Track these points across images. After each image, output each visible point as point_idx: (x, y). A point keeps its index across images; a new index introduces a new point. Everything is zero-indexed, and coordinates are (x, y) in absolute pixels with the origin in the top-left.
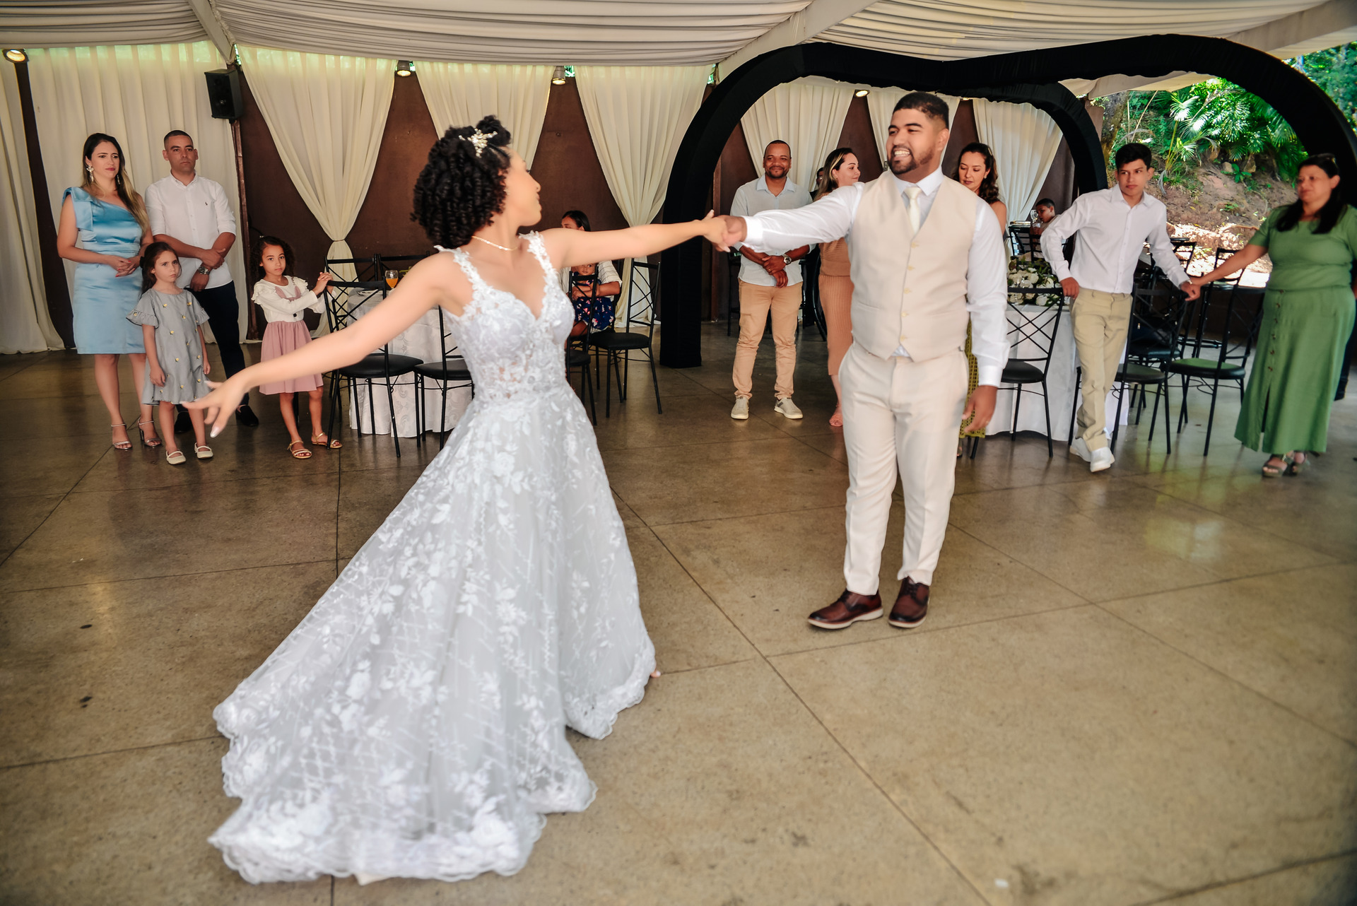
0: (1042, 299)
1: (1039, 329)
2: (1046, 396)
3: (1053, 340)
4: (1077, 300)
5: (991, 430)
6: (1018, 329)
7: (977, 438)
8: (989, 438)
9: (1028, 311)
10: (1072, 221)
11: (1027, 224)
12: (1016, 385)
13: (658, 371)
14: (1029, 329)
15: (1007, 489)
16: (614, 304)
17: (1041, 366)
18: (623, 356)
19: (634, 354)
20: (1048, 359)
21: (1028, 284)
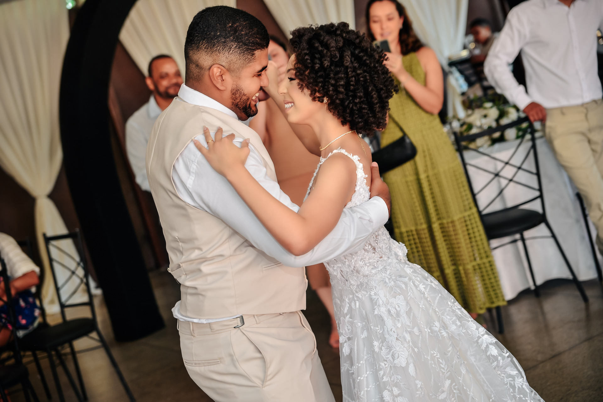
0: (511, 133)
1: (519, 168)
2: (554, 236)
3: (538, 174)
4: (548, 123)
5: (509, 293)
6: (497, 175)
7: (498, 308)
8: (511, 302)
9: (500, 151)
10: (512, 40)
11: (465, 54)
12: (518, 236)
13: (116, 353)
14: (508, 172)
15: (554, 357)
16: (38, 295)
17: (536, 206)
18: (68, 350)
19: (80, 344)
20: (541, 196)
21: (490, 122)
